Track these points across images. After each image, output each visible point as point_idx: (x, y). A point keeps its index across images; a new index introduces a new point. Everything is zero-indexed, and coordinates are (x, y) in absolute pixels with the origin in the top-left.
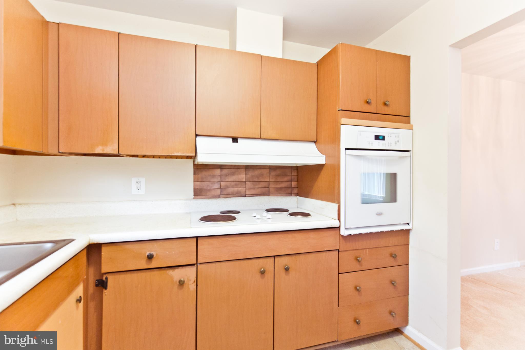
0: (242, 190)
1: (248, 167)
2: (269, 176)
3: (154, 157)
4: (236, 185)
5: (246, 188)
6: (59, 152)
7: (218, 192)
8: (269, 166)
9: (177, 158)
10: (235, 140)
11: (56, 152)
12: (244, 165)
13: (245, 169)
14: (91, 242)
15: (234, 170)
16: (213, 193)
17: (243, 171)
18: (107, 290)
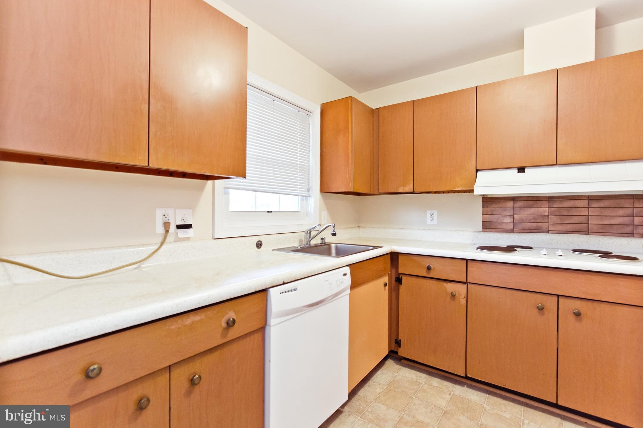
0: (545, 226)
1: (551, 199)
2: (588, 208)
3: (444, 192)
4: (534, 219)
5: (549, 223)
6: (379, 193)
7: (511, 226)
8: (589, 195)
9: (464, 192)
10: (521, 170)
11: (377, 193)
12: (546, 197)
13: (548, 201)
14: (393, 251)
15: (531, 203)
16: (504, 226)
17: (546, 204)
18: (402, 285)
